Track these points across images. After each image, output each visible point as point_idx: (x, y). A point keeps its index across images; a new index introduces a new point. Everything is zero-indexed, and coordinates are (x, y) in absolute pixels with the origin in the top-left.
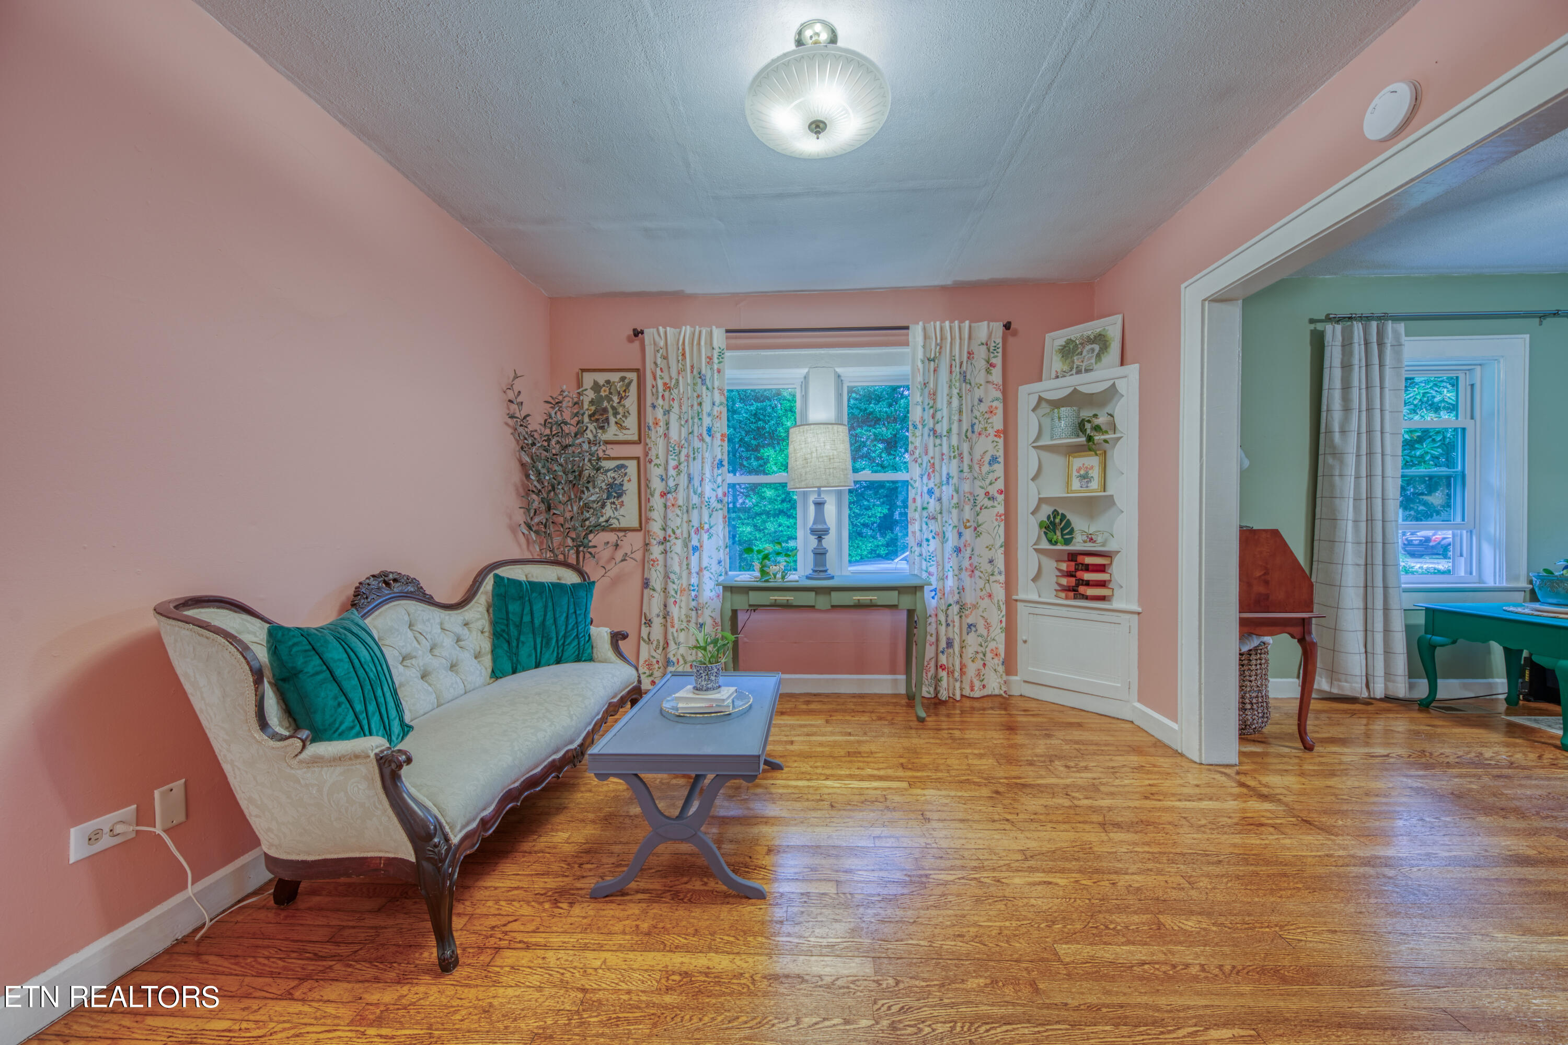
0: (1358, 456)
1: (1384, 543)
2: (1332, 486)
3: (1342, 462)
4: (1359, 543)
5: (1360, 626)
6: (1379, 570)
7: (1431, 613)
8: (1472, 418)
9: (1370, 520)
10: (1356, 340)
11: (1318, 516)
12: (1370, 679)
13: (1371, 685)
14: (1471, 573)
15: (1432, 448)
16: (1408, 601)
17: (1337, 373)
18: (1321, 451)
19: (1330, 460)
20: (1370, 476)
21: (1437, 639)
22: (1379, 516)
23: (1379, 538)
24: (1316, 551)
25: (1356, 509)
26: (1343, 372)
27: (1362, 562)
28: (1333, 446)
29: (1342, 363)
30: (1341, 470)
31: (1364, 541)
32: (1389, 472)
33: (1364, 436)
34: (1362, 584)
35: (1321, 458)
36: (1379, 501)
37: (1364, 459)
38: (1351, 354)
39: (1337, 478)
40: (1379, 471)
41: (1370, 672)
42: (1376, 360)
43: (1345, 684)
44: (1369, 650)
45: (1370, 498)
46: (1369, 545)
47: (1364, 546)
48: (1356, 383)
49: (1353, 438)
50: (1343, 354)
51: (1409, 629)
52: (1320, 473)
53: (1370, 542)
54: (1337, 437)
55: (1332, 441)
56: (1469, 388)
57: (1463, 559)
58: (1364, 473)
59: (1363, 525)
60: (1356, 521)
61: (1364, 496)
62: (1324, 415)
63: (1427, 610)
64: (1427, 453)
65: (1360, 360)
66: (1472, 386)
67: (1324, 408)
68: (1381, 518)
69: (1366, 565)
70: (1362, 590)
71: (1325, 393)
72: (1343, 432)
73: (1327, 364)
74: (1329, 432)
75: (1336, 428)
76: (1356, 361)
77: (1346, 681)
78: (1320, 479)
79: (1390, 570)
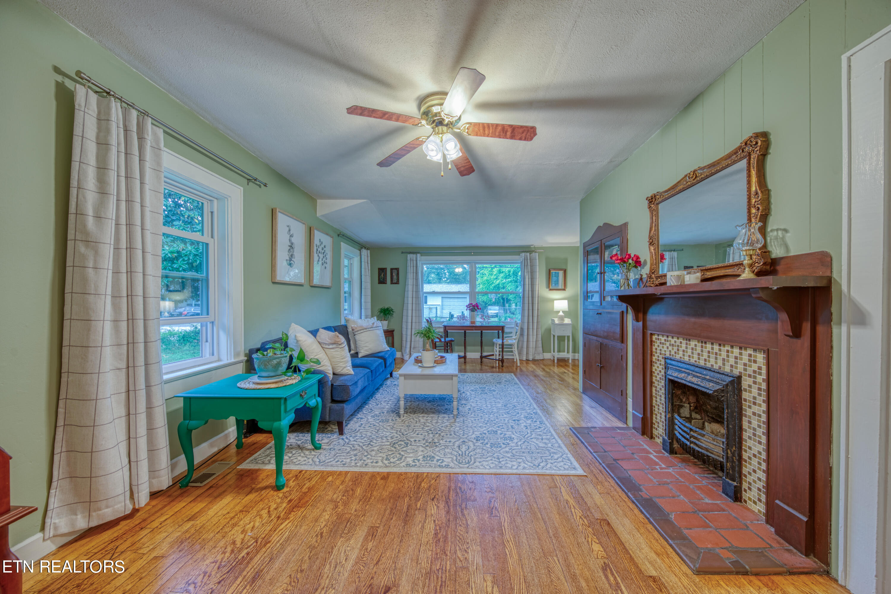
0: (117, 249)
1: (146, 342)
2: (85, 280)
3: (96, 253)
4: (119, 345)
5: (122, 436)
6: (141, 372)
7: (188, 400)
8: (212, 237)
9: (131, 319)
10: (113, 117)
11: (67, 316)
12: (135, 489)
13: (136, 496)
14: (213, 355)
15: (183, 264)
16: (169, 391)
17: (91, 148)
18: (71, 236)
19: (82, 248)
20: (130, 272)
21: (193, 423)
22: (140, 315)
23: (140, 337)
24: (65, 360)
25: (116, 307)
26: (98, 149)
27: (124, 365)
28: (85, 232)
29: (98, 137)
30: (95, 261)
31: (125, 342)
32: (150, 270)
33: (123, 229)
34: (124, 389)
35: (70, 244)
36: (140, 300)
37: (124, 252)
38: (108, 131)
39: (90, 271)
40: (140, 268)
41: (134, 483)
42: (135, 151)
43: (106, 510)
44: (133, 459)
45: (130, 296)
46: (131, 346)
47: (125, 347)
48: (113, 165)
49: (110, 227)
50: (99, 128)
51: (171, 415)
52: (69, 263)
53: (131, 343)
54: (90, 222)
55: (85, 226)
56: (210, 214)
57: (208, 344)
58: (124, 269)
59: (124, 325)
60: (116, 321)
61: (125, 294)
62: (73, 192)
63: (185, 398)
64: (181, 266)
65: (118, 144)
66: (212, 213)
67: (74, 183)
68: (142, 317)
69: (128, 367)
70: (123, 396)
71: (75, 166)
72: (98, 217)
73: (77, 130)
74: (80, 214)
75: (90, 211)
76: (113, 141)
77: (107, 507)
78: (69, 270)
79: (153, 368)
